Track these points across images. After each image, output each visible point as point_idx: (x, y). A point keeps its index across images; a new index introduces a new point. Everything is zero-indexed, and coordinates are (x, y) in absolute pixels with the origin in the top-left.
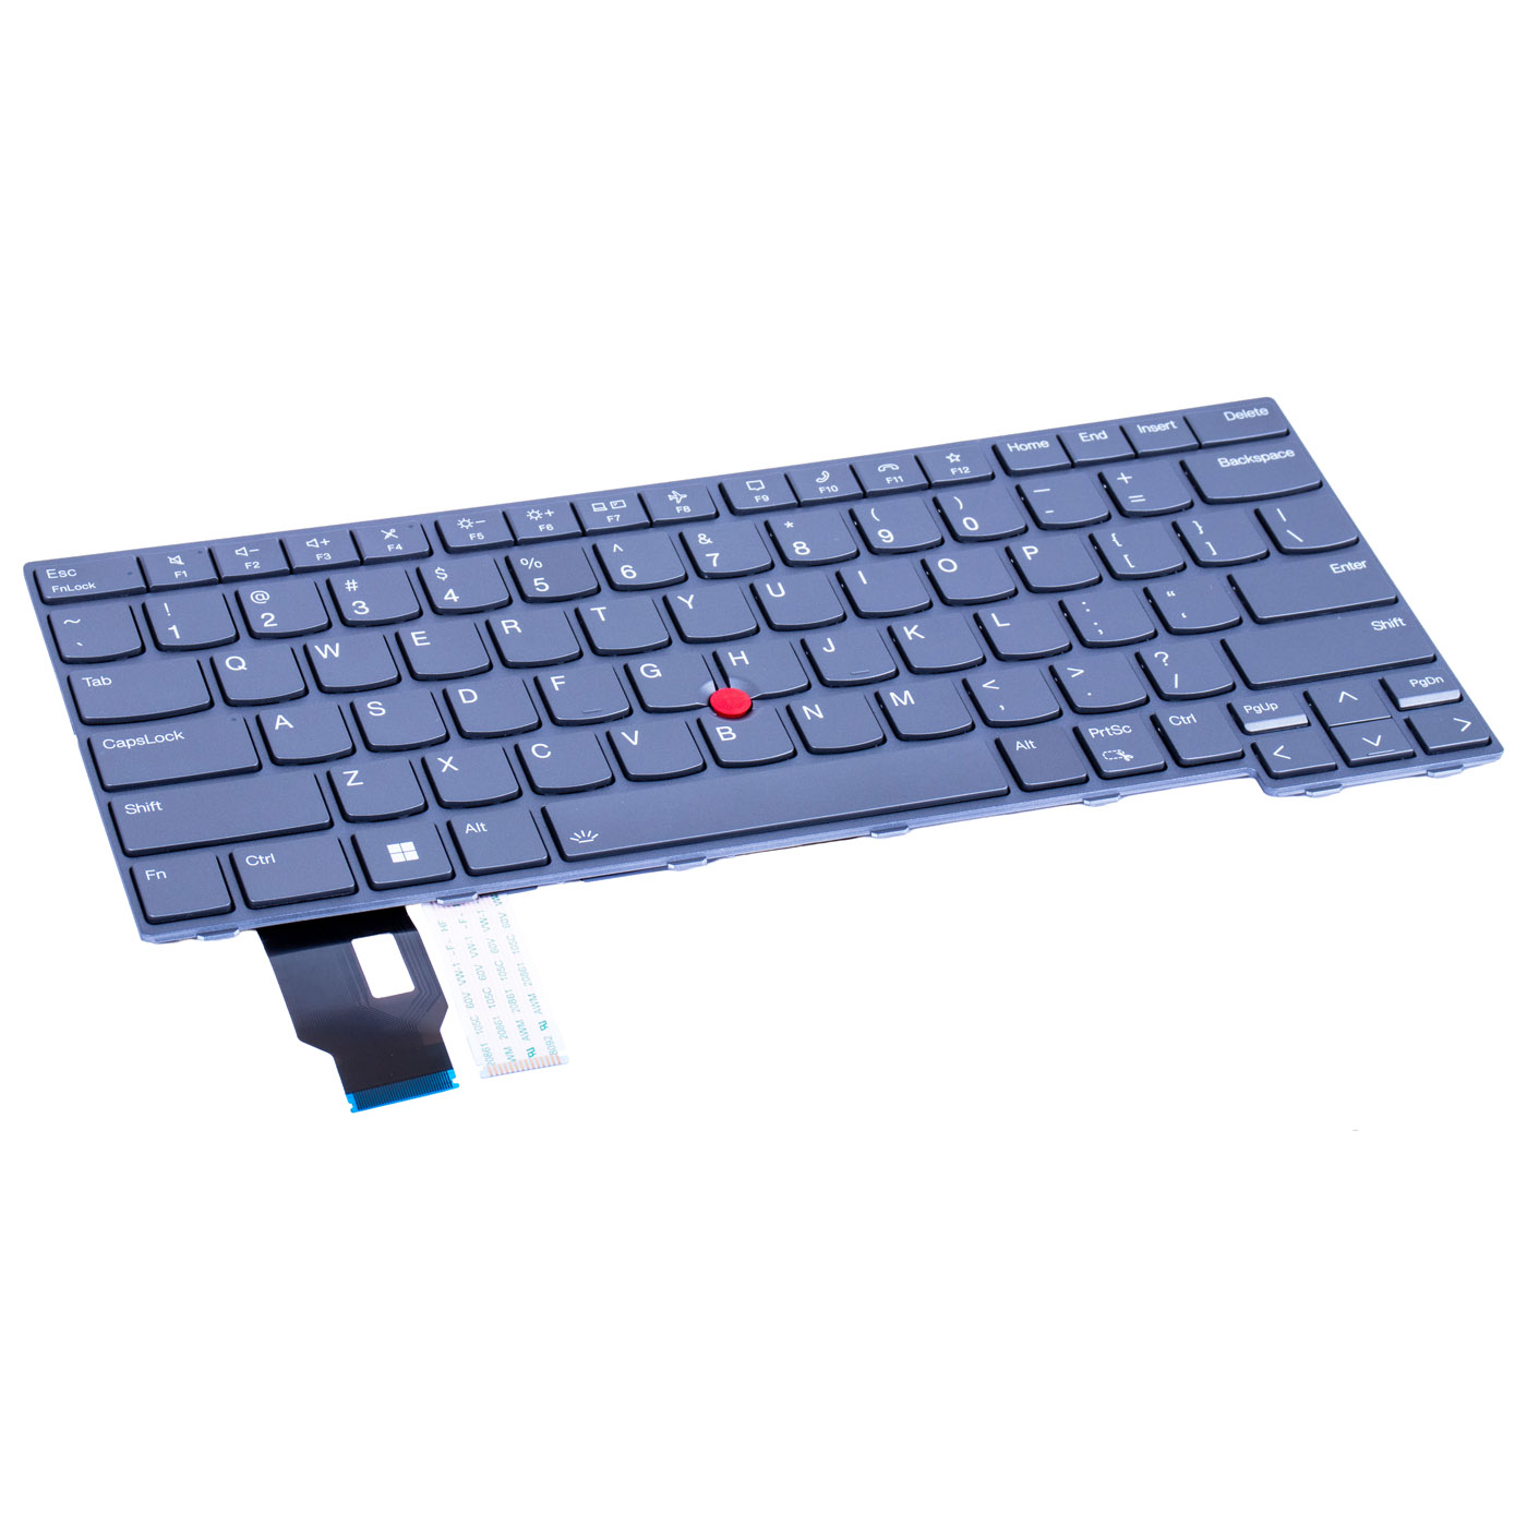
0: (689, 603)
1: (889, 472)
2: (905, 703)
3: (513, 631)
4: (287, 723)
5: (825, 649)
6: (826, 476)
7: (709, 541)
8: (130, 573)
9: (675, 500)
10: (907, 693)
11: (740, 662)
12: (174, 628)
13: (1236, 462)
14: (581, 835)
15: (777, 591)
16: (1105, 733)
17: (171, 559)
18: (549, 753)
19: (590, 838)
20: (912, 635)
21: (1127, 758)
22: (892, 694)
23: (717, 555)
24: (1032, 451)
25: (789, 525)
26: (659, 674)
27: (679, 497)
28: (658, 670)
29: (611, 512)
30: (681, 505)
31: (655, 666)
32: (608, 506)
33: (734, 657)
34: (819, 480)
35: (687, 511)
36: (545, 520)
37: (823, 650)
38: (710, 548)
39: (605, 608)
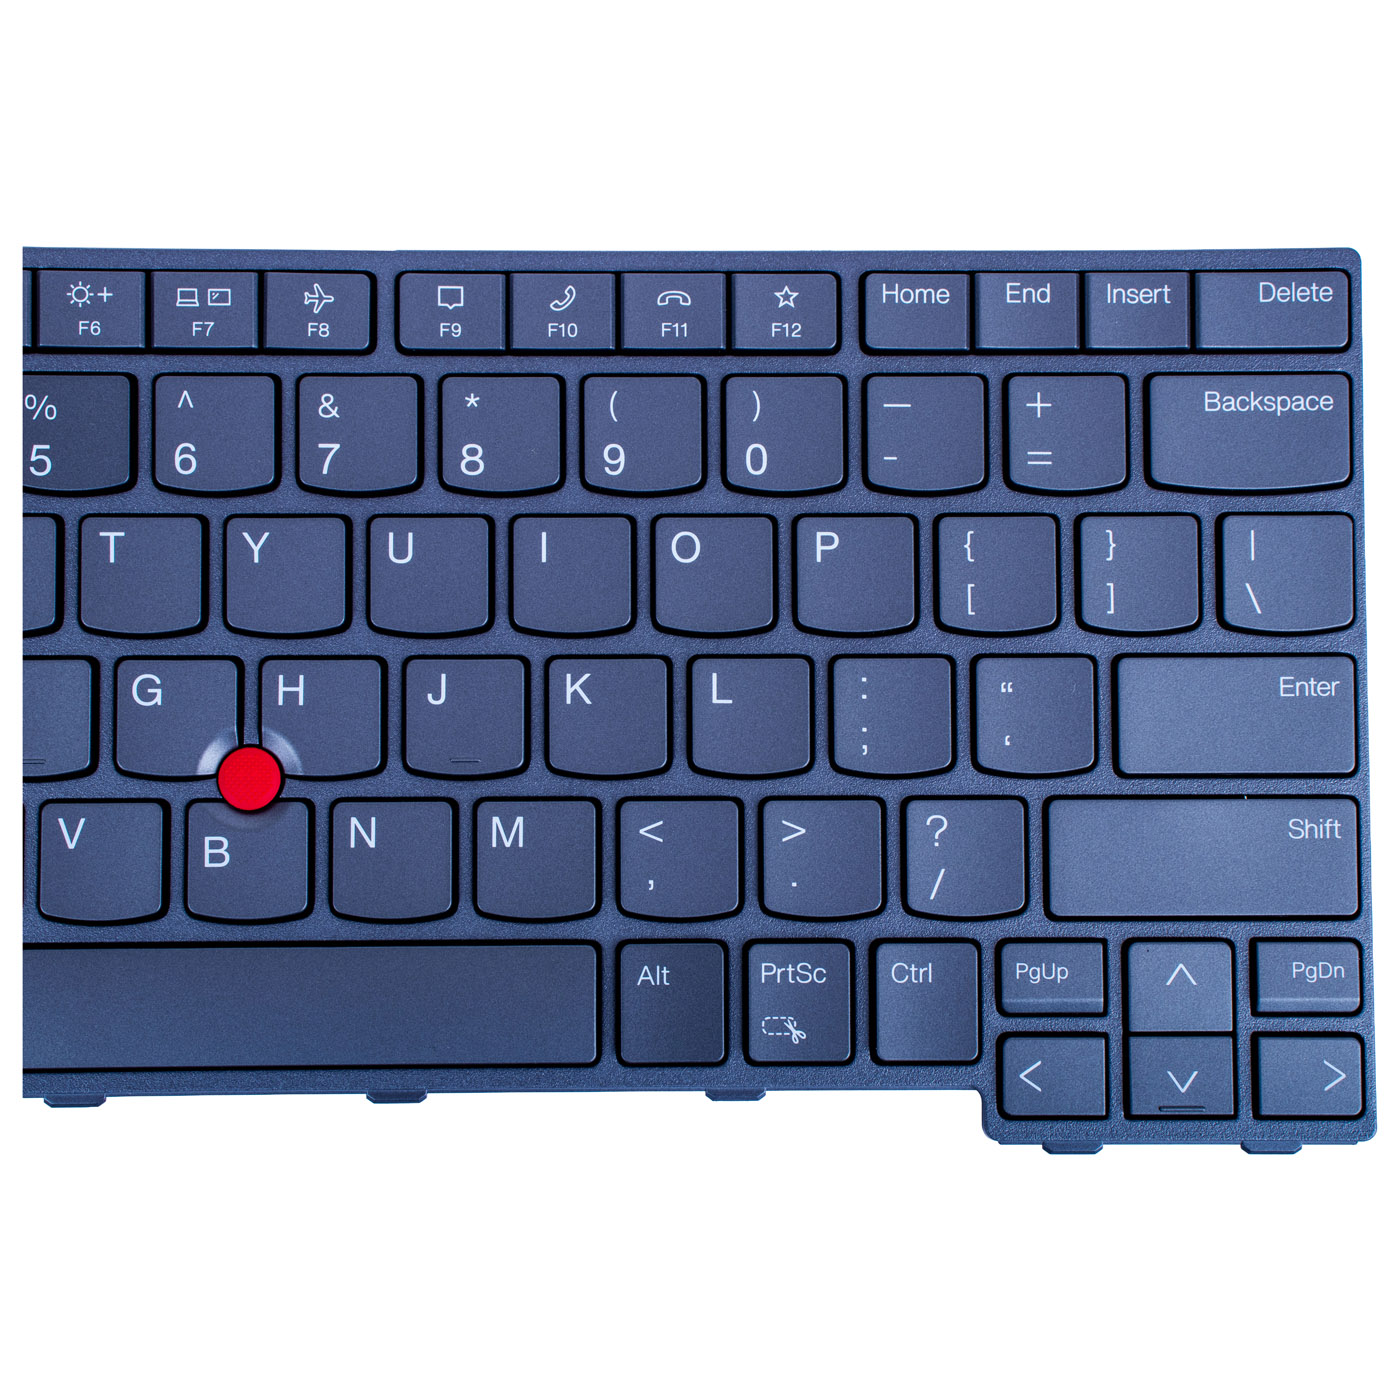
0: (256, 549)
1: (674, 312)
2: (508, 844)
5: (430, 696)
6: (571, 294)
7: (334, 413)
9: (310, 304)
10: (520, 820)
11: (291, 697)
13: (1233, 404)
15: (401, 552)
16: (785, 975)
20: (575, 694)
21: (797, 1035)
22: (496, 820)
23: (336, 447)
24: (919, 309)
25: (472, 400)
26: (158, 700)
27: (321, 299)
28: (159, 692)
29: (203, 313)
30: (318, 318)
31: (158, 681)
32: (203, 298)
33: (285, 685)
34: (554, 306)
35: (324, 330)
36: (94, 310)
37: (426, 697)
38: (330, 430)
39: (122, 534)
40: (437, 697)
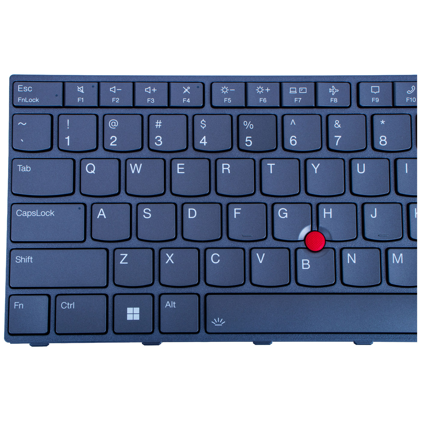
0: (316, 169)
2: (398, 262)
3: (226, 171)
4: (104, 215)
5: (371, 215)
6: (414, 88)
7: (339, 126)
8: (57, 96)
9: (332, 92)
10: (401, 255)
11: (328, 215)
12: (68, 138)
14: (217, 320)
15: (361, 170)
17: (79, 88)
18: (219, 260)
19: (220, 324)
22: (394, 255)
23: (340, 137)
25: (383, 122)
26: (286, 216)
27: (334, 90)
28: (286, 214)
29: (298, 95)
30: (334, 97)
31: (286, 210)
32: (298, 91)
33: (326, 212)
34: (408, 92)
35: (336, 100)
36: (264, 95)
37: (370, 216)
38: (338, 131)
39: (274, 164)
40: (374, 215)
